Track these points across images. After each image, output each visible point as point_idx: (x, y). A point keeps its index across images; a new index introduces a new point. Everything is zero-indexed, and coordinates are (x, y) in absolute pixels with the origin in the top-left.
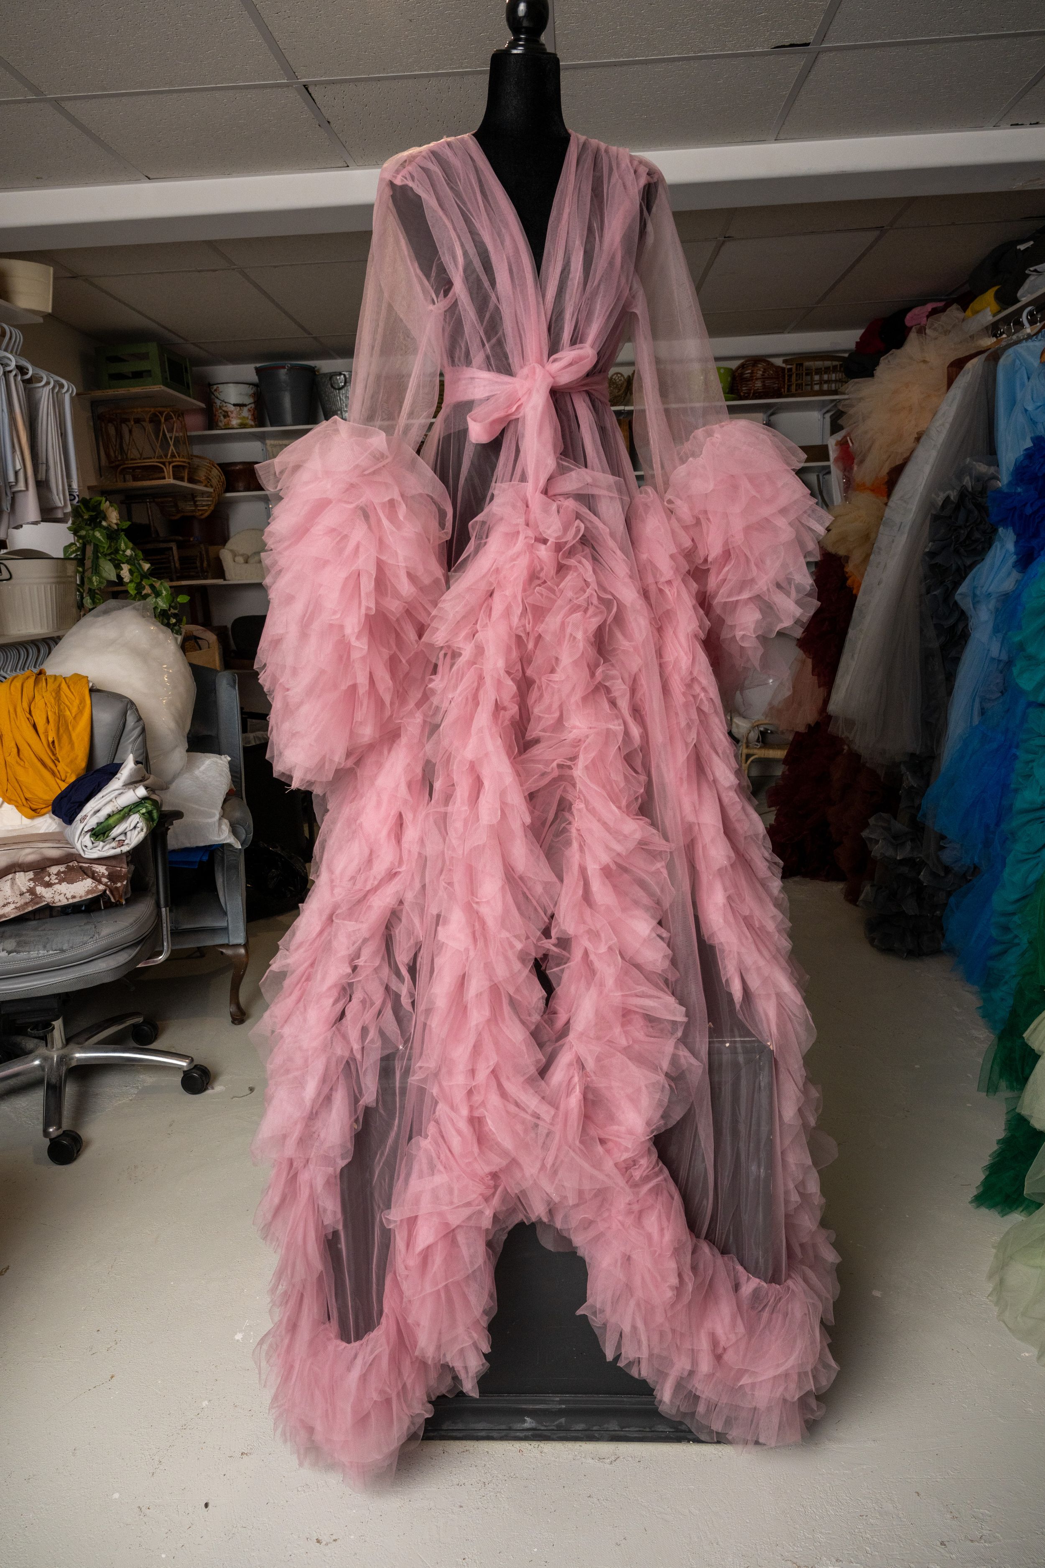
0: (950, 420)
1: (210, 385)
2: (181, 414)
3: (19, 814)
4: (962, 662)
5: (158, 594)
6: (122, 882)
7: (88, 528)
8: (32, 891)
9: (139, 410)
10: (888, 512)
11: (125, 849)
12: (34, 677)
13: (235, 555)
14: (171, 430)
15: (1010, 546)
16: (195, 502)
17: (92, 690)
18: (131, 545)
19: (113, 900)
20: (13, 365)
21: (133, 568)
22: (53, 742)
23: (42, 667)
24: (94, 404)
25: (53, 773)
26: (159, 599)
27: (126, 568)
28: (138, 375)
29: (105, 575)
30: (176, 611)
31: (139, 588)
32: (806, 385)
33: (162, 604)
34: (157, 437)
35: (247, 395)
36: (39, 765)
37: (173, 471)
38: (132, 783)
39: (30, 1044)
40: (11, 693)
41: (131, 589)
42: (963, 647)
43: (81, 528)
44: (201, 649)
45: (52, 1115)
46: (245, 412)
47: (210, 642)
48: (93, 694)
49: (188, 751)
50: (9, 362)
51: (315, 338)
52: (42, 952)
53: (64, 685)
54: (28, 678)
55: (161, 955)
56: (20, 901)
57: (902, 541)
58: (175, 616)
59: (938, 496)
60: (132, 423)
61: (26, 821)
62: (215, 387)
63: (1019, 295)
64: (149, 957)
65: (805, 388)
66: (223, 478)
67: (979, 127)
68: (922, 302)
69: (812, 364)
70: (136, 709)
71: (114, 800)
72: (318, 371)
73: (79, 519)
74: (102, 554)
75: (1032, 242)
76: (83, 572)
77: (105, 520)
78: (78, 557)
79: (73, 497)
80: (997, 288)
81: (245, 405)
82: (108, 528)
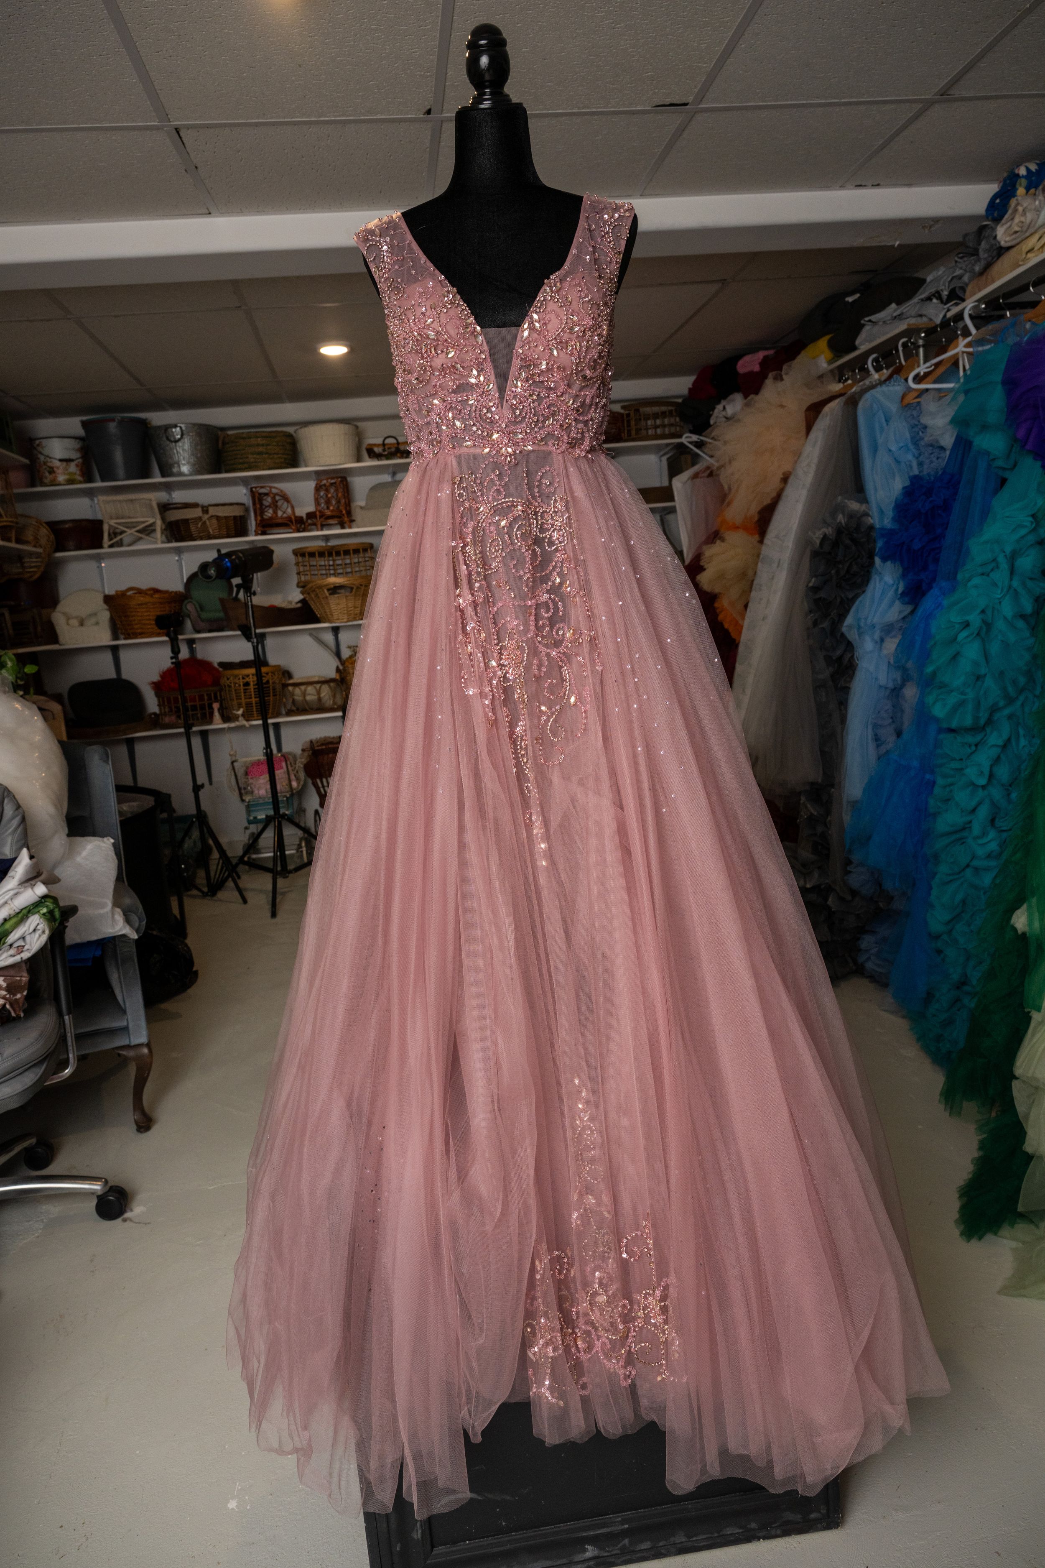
0: (815, 461)
1: (31, 440)
2: (5, 471)
4: (852, 691)
5: (2, 665)
6: (22, 993)
10: (765, 551)
11: (26, 955)
13: (68, 617)
15: (888, 579)
16: (22, 564)
19: (13, 1014)
26: (3, 671)
30: (22, 683)
32: (644, 429)
33: (9, 676)
35: (73, 449)
38: (30, 880)
42: (852, 676)
46: (73, 468)
47: (55, 713)
49: (69, 835)
51: (149, 390)
57: (782, 579)
58: (22, 686)
59: (815, 534)
62: (37, 442)
63: (857, 343)
64: (54, 1074)
65: (644, 432)
66: (52, 537)
67: (827, 187)
68: (752, 349)
69: (648, 410)
70: (14, 796)
71: (10, 902)
72: (150, 424)
75: (859, 295)
80: (828, 337)
81: (71, 460)
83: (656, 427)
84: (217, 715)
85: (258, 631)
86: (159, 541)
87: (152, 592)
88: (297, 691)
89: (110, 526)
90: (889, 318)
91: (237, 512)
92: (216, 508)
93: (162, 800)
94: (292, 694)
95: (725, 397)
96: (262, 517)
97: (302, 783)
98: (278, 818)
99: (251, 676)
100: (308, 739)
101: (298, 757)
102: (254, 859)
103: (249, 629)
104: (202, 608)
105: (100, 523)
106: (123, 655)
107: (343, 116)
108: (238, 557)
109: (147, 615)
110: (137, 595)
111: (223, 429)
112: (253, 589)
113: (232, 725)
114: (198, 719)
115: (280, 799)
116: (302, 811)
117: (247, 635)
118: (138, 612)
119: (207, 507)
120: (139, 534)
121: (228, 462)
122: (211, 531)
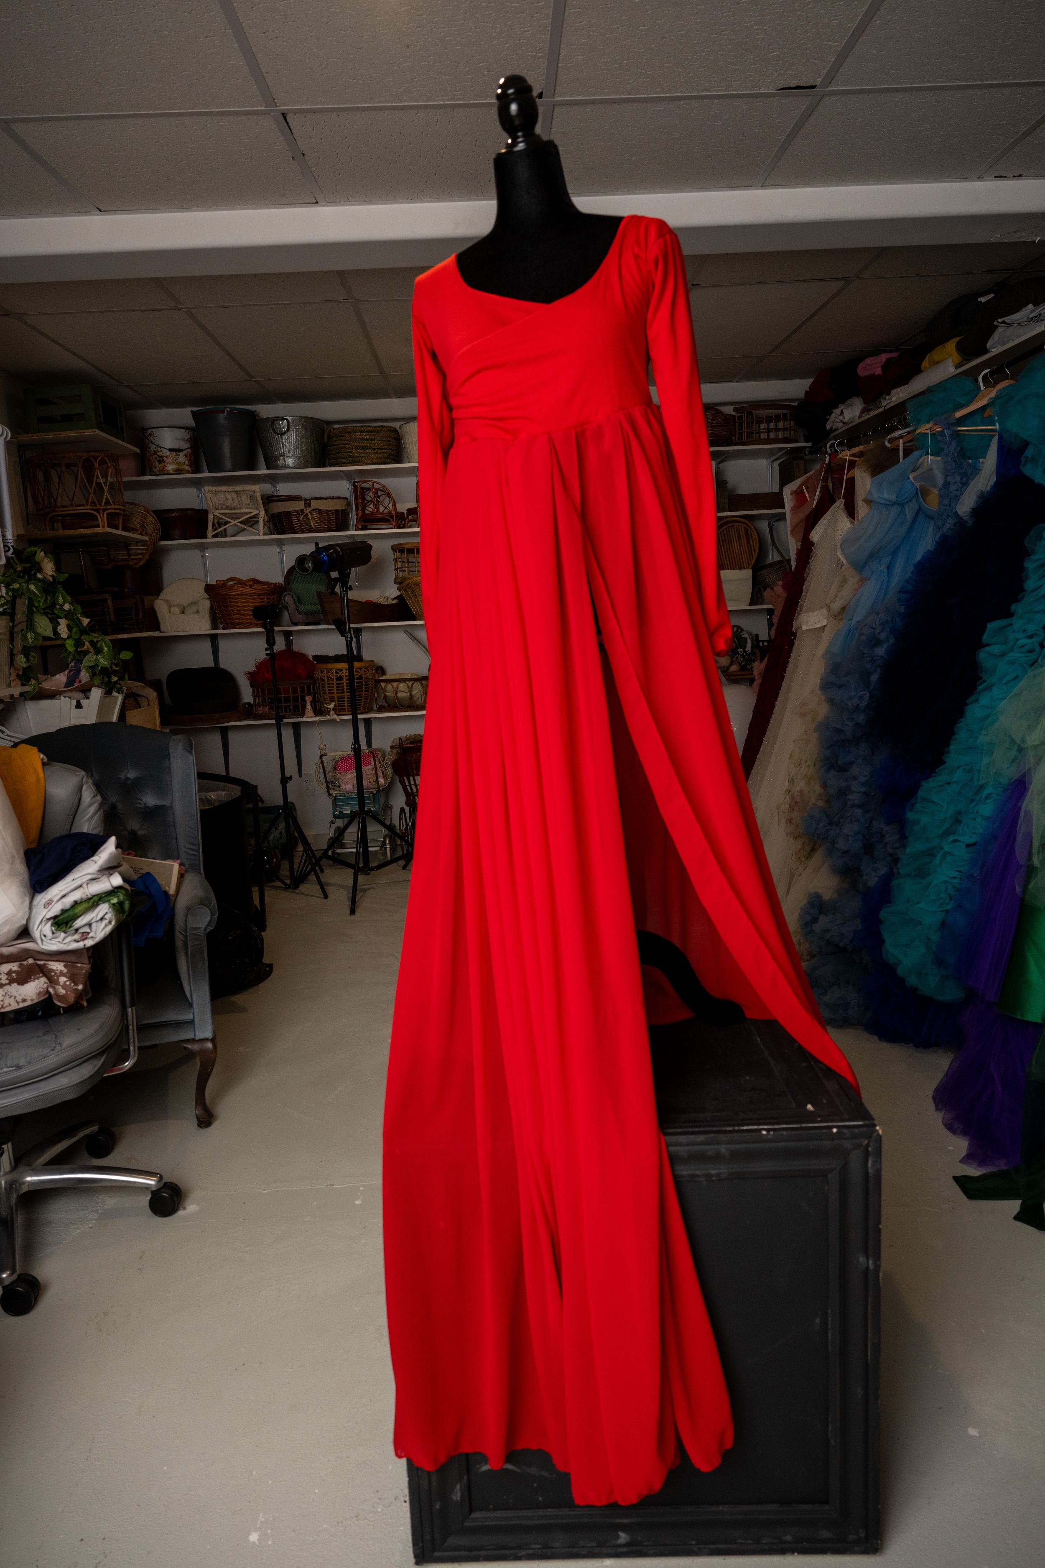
1: (144, 430)
2: (115, 459)
5: (98, 651)
6: (83, 983)
7: (22, 580)
9: (71, 455)
11: (89, 943)
13: (170, 606)
14: (105, 476)
16: (129, 550)
17: (45, 764)
18: (69, 599)
21: (71, 623)
24: (21, 448)
26: (100, 657)
27: (63, 623)
28: (68, 420)
29: (39, 630)
30: (118, 669)
31: (78, 643)
32: (757, 433)
33: (103, 661)
34: (90, 483)
35: (183, 439)
37: (107, 519)
38: (109, 869)
41: (70, 646)
43: (15, 581)
44: (140, 707)
46: (181, 458)
47: (150, 699)
48: (46, 767)
51: (258, 382)
60: (64, 468)
62: (149, 431)
63: (988, 346)
64: (114, 1065)
65: (755, 436)
66: (158, 525)
67: (964, 178)
68: (875, 353)
69: (762, 413)
72: (258, 415)
73: (12, 571)
74: (37, 608)
75: (992, 295)
76: (13, 626)
77: (40, 573)
78: (8, 611)
79: (7, 549)
80: (958, 339)
81: (181, 450)
82: (43, 581)
83: (769, 431)
84: (309, 707)
85: (352, 626)
86: (261, 532)
87: (251, 583)
88: (389, 687)
89: (215, 516)
90: (1025, 319)
91: (339, 506)
92: (318, 501)
93: (249, 790)
94: (384, 690)
95: (843, 402)
96: (363, 512)
97: (389, 780)
98: (362, 814)
99: (344, 671)
100: (398, 736)
101: (387, 754)
102: (338, 854)
103: (344, 623)
104: (300, 602)
105: (206, 512)
106: (222, 645)
107: (451, 100)
108: (336, 552)
109: (245, 606)
110: (237, 586)
111: (329, 423)
112: (349, 584)
113: (323, 718)
114: (290, 711)
115: (366, 795)
116: (388, 808)
117: (341, 629)
118: (236, 602)
119: (310, 500)
120: (242, 526)
121: (333, 456)
122: (312, 524)
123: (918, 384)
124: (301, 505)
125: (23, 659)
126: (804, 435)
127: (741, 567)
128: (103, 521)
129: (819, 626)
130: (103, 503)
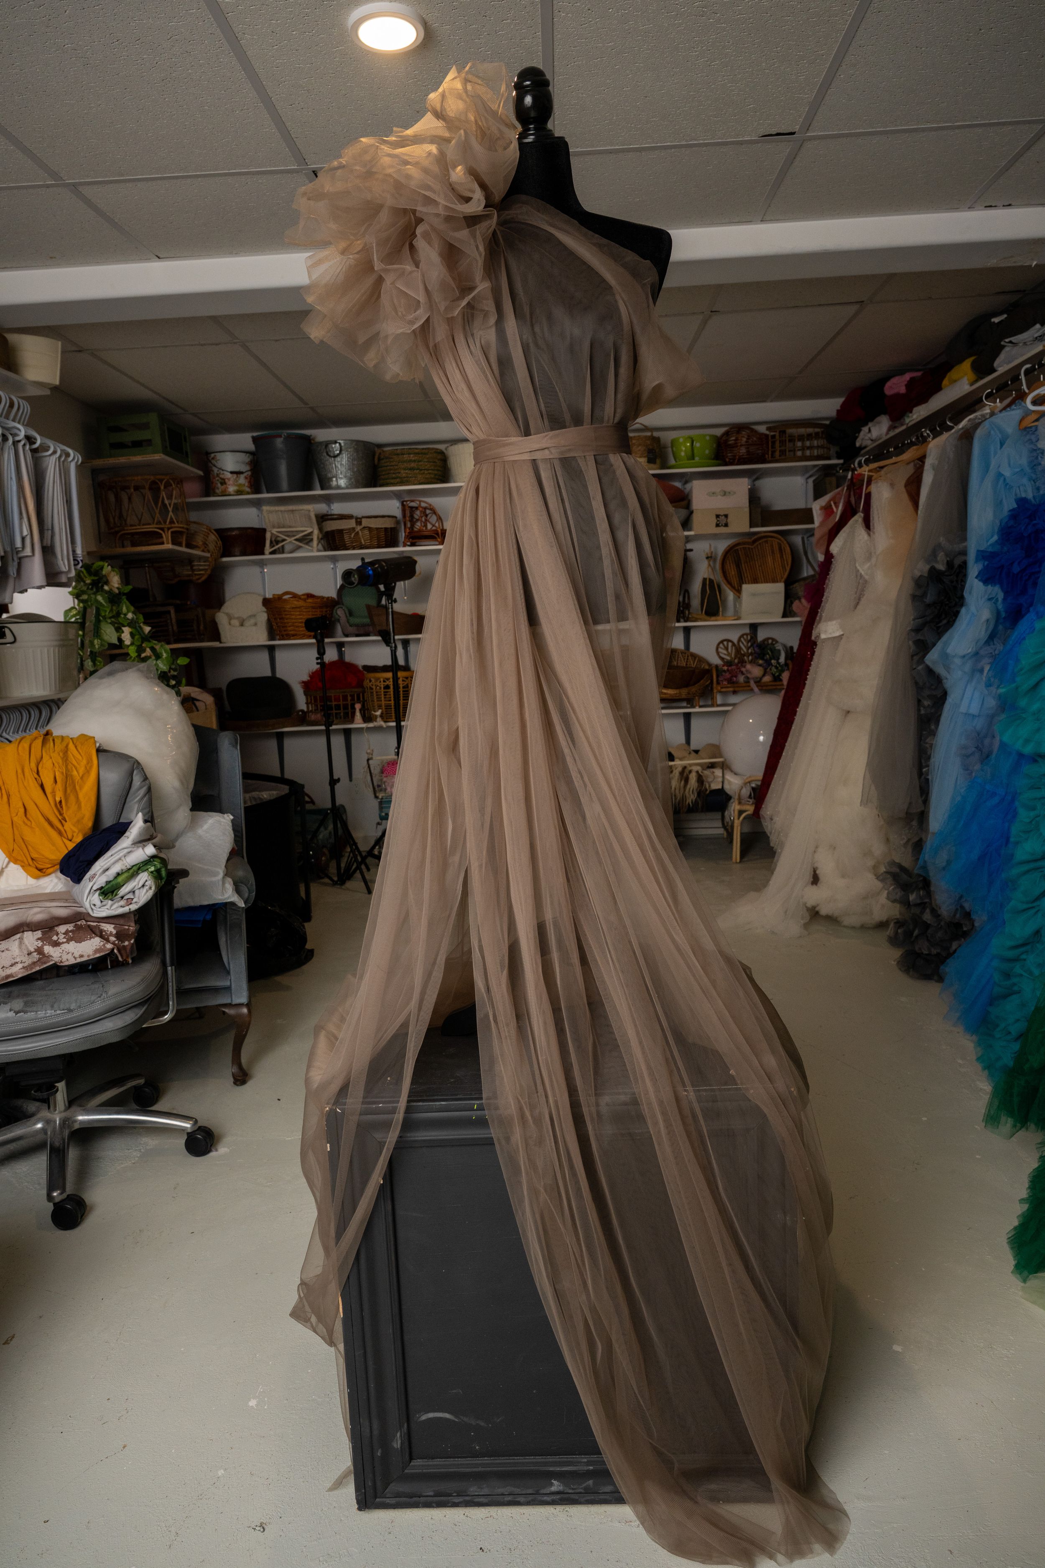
1: (208, 454)
2: (180, 481)
3: (24, 874)
5: (158, 656)
6: (129, 941)
7: (92, 592)
8: (39, 951)
9: (139, 477)
11: (134, 907)
12: (42, 737)
13: (230, 618)
14: (170, 497)
16: (192, 567)
17: (99, 751)
18: (132, 609)
19: (120, 959)
20: (22, 435)
21: (134, 631)
22: (60, 802)
23: (48, 728)
24: (95, 472)
25: (60, 833)
26: (159, 662)
27: (127, 631)
28: (138, 445)
29: (106, 638)
30: (175, 673)
31: (140, 650)
32: (789, 451)
33: (163, 666)
34: (156, 504)
35: (243, 463)
36: (46, 825)
37: (172, 537)
38: (141, 842)
39: (32, 1107)
40: (18, 754)
41: (132, 651)
43: (83, 592)
44: (200, 710)
45: (56, 1179)
46: (242, 480)
47: (208, 703)
48: (100, 754)
49: (192, 810)
50: (17, 432)
51: (312, 408)
52: (49, 1012)
53: (71, 746)
54: (36, 738)
55: (166, 1014)
56: (28, 961)
58: (174, 677)
60: (132, 490)
61: (32, 881)
62: (212, 455)
63: (995, 364)
64: (154, 1018)
65: (789, 454)
66: (220, 543)
67: (954, 210)
68: (900, 372)
69: (794, 431)
70: (142, 769)
71: (123, 859)
72: (313, 439)
73: (82, 583)
74: (103, 617)
75: (1005, 316)
76: (83, 636)
77: (107, 585)
78: (79, 621)
79: (76, 562)
80: (973, 358)
81: (241, 473)
82: (110, 592)
83: (803, 449)
84: (358, 714)
86: (315, 549)
87: (305, 597)
89: (272, 534)
90: (1031, 339)
91: (388, 524)
92: (369, 520)
93: (296, 789)
95: (872, 420)
96: (413, 529)
99: (389, 679)
103: (389, 634)
104: (351, 613)
105: (264, 531)
106: (279, 655)
108: (381, 566)
109: (298, 618)
110: (292, 599)
111: (380, 446)
112: (394, 597)
113: (371, 725)
114: (341, 718)
117: (387, 639)
118: (292, 615)
119: (361, 518)
120: (298, 543)
121: (382, 477)
122: (363, 541)
123: (938, 402)
124: (352, 523)
125: (90, 663)
126: (837, 453)
127: (774, 581)
128: (167, 539)
129: (837, 634)
130: (168, 523)
